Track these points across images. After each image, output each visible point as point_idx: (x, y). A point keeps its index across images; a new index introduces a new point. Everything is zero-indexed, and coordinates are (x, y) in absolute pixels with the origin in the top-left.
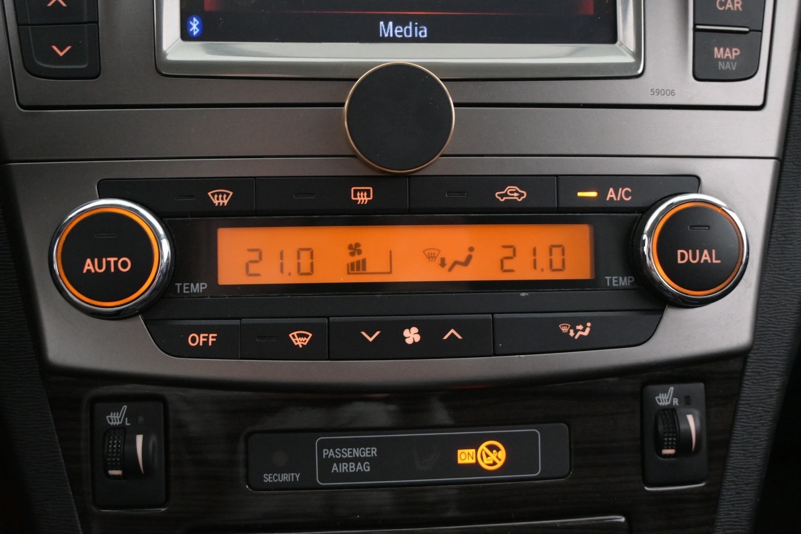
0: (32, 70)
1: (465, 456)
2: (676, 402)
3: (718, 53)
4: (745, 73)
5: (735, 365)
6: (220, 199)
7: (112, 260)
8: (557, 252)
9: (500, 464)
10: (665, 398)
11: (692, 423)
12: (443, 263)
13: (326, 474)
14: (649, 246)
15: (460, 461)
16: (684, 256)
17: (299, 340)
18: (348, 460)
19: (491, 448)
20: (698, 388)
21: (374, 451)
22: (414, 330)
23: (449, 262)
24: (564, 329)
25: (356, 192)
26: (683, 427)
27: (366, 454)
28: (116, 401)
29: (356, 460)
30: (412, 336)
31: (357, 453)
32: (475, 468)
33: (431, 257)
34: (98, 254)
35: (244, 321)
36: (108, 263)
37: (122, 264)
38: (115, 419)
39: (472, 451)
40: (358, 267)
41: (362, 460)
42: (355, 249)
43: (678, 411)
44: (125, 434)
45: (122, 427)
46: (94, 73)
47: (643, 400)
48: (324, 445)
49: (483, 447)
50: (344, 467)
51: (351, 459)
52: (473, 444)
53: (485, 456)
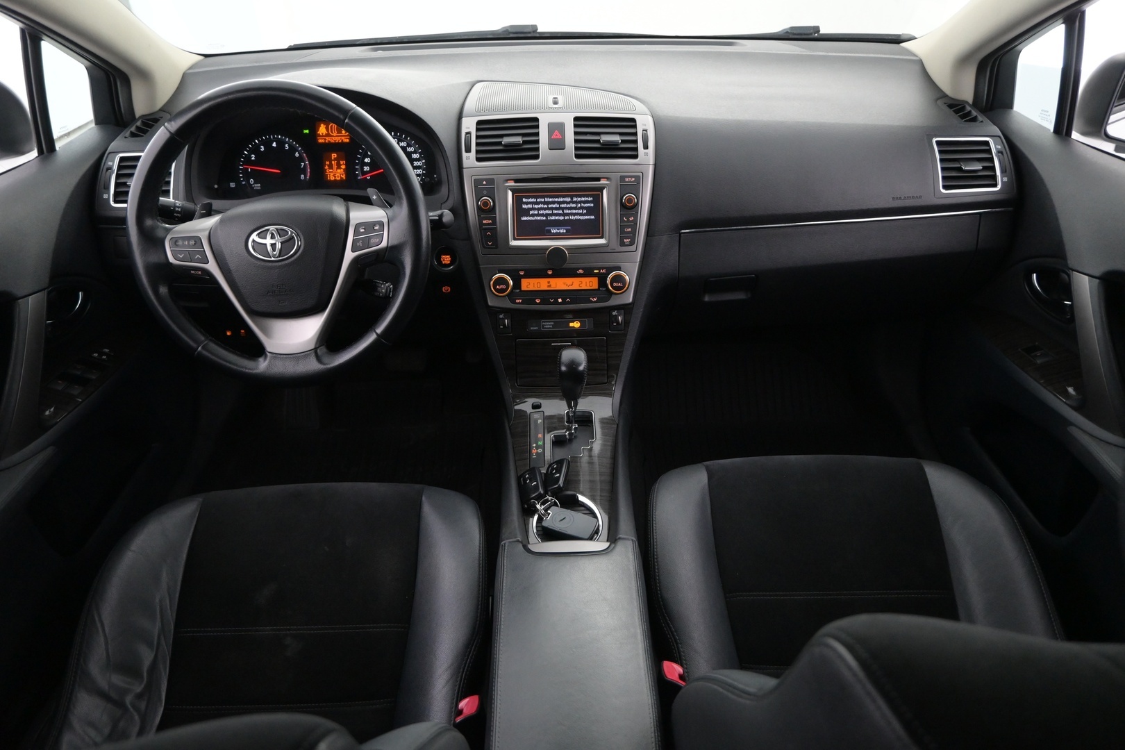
0: (485, 248)
1: (571, 325)
2: (617, 313)
3: (625, 240)
4: (632, 243)
5: (631, 306)
6: (522, 273)
8: (591, 283)
9: (579, 326)
10: (613, 313)
11: (620, 318)
12: (565, 286)
13: (543, 328)
14: (608, 281)
16: (615, 284)
17: (538, 301)
19: (577, 323)
20: (622, 310)
21: (553, 323)
23: (570, 285)
24: (592, 299)
25: (548, 271)
26: (618, 319)
27: (551, 324)
28: (500, 313)
30: (560, 300)
31: (549, 323)
32: (573, 327)
34: (499, 285)
35: (527, 298)
36: (502, 287)
37: (504, 287)
38: (501, 316)
39: (573, 324)
40: (550, 286)
42: (549, 282)
43: (617, 315)
44: (503, 319)
46: (497, 248)
47: (610, 315)
48: (543, 322)
49: (575, 323)
51: (548, 325)
52: (573, 322)
53: (576, 325)
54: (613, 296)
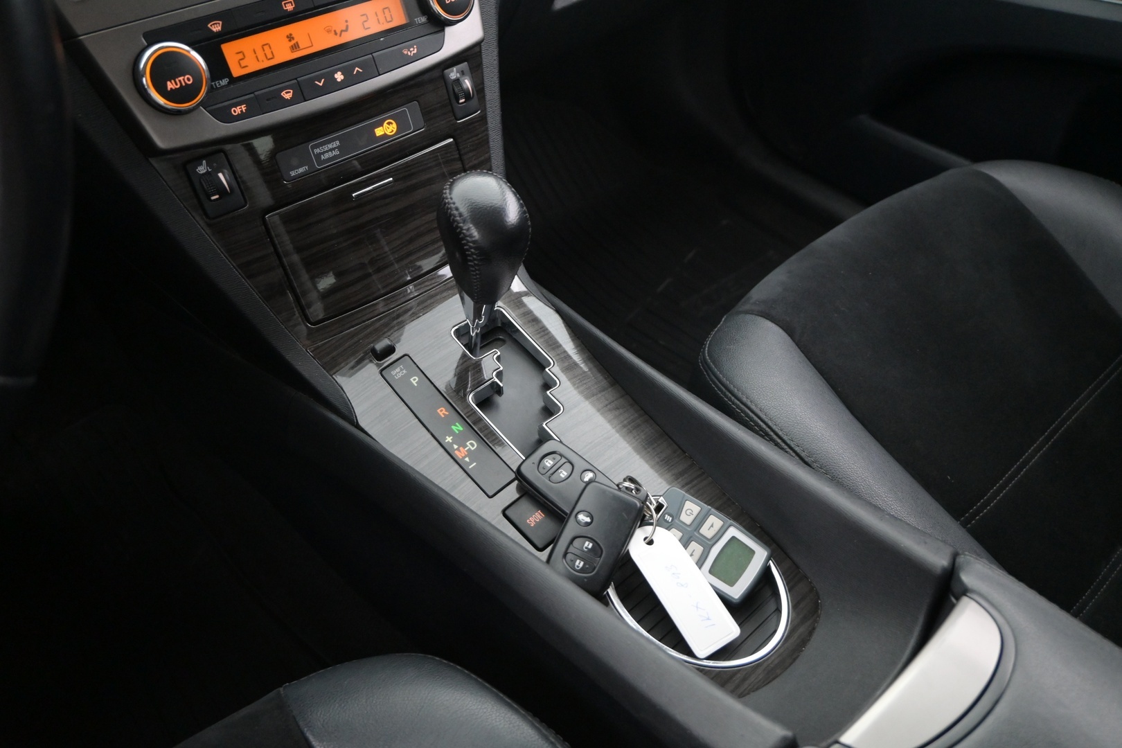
1: (379, 132)
2: (458, 75)
5: (477, 49)
6: (216, 27)
7: (181, 78)
8: (386, 11)
9: (395, 130)
10: (453, 74)
11: (467, 83)
12: (336, 34)
13: (320, 162)
15: (377, 135)
17: (287, 95)
18: (327, 151)
19: (389, 123)
20: (464, 65)
21: (338, 143)
22: (339, 73)
23: (338, 32)
24: (405, 52)
25: (285, 4)
26: (465, 86)
27: (335, 146)
28: (198, 160)
29: (331, 150)
30: (339, 77)
31: (330, 146)
32: (385, 136)
33: (329, 31)
34: (173, 77)
35: (256, 93)
36: (180, 81)
37: (186, 79)
38: (202, 169)
39: (381, 128)
40: (295, 47)
41: (334, 149)
42: (290, 37)
43: (461, 79)
44: (212, 175)
45: (208, 173)
48: (313, 148)
49: (385, 124)
50: (327, 156)
51: (328, 150)
52: (380, 124)
53: (387, 129)
54: (448, 30)
